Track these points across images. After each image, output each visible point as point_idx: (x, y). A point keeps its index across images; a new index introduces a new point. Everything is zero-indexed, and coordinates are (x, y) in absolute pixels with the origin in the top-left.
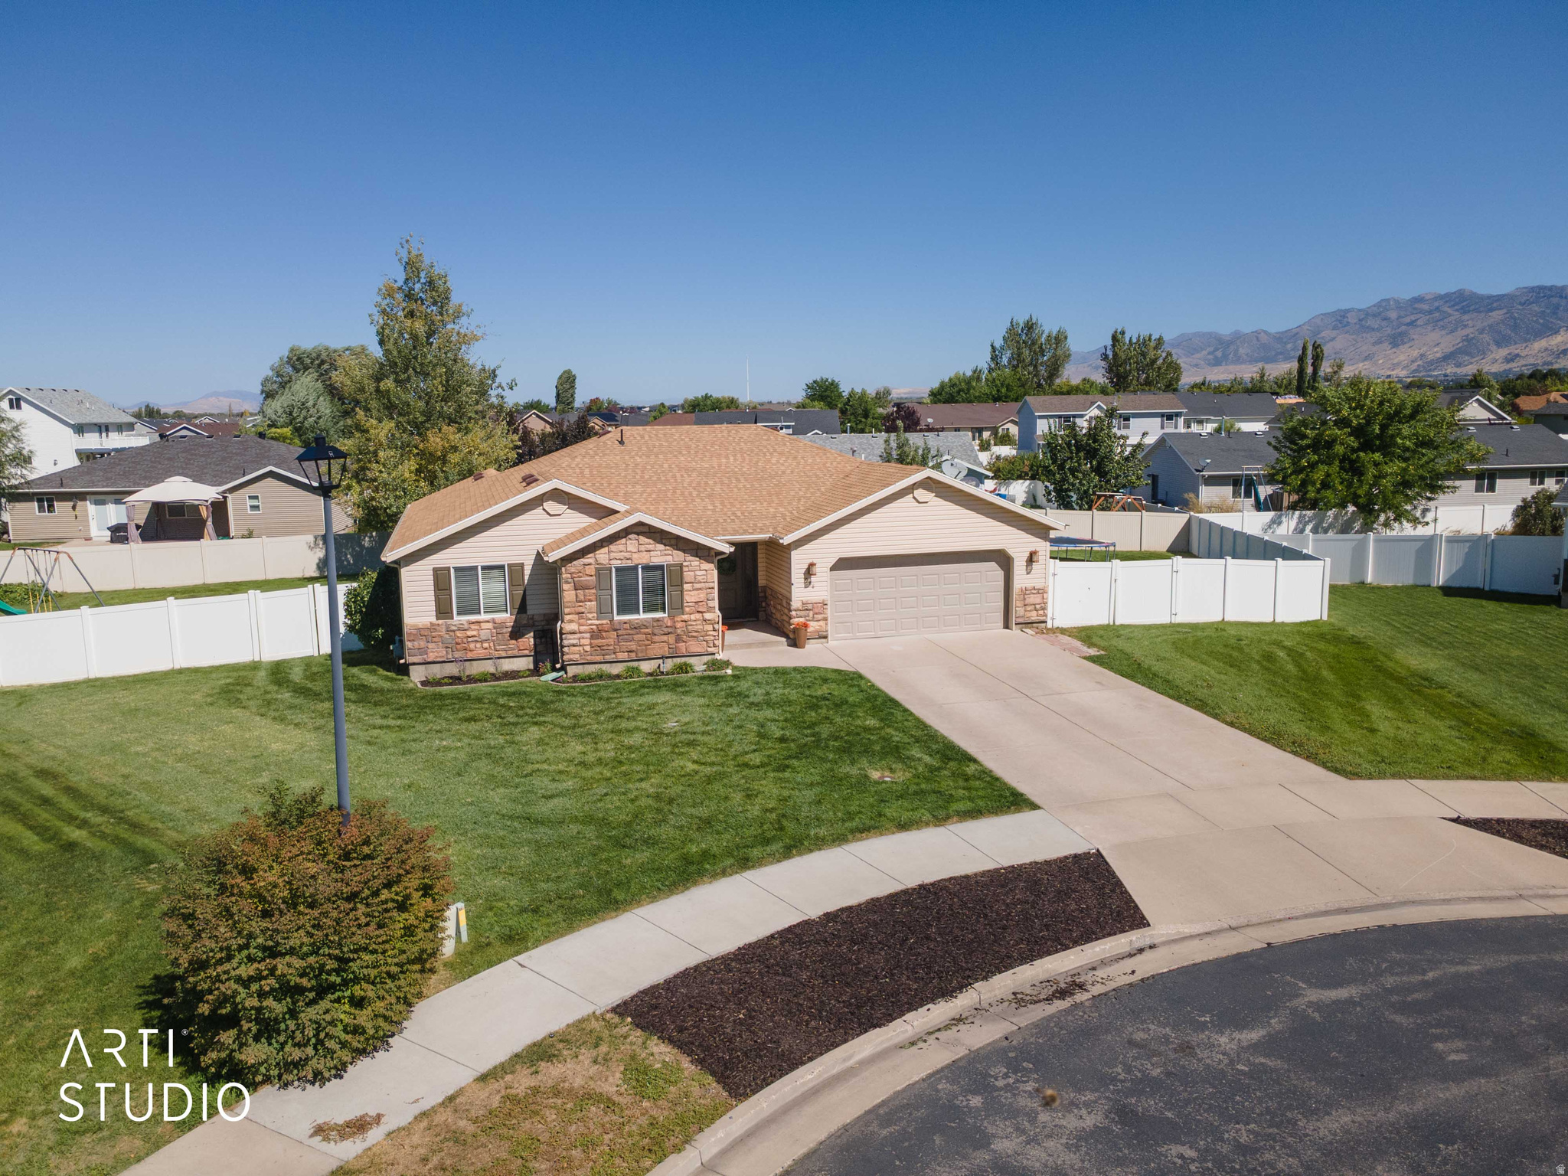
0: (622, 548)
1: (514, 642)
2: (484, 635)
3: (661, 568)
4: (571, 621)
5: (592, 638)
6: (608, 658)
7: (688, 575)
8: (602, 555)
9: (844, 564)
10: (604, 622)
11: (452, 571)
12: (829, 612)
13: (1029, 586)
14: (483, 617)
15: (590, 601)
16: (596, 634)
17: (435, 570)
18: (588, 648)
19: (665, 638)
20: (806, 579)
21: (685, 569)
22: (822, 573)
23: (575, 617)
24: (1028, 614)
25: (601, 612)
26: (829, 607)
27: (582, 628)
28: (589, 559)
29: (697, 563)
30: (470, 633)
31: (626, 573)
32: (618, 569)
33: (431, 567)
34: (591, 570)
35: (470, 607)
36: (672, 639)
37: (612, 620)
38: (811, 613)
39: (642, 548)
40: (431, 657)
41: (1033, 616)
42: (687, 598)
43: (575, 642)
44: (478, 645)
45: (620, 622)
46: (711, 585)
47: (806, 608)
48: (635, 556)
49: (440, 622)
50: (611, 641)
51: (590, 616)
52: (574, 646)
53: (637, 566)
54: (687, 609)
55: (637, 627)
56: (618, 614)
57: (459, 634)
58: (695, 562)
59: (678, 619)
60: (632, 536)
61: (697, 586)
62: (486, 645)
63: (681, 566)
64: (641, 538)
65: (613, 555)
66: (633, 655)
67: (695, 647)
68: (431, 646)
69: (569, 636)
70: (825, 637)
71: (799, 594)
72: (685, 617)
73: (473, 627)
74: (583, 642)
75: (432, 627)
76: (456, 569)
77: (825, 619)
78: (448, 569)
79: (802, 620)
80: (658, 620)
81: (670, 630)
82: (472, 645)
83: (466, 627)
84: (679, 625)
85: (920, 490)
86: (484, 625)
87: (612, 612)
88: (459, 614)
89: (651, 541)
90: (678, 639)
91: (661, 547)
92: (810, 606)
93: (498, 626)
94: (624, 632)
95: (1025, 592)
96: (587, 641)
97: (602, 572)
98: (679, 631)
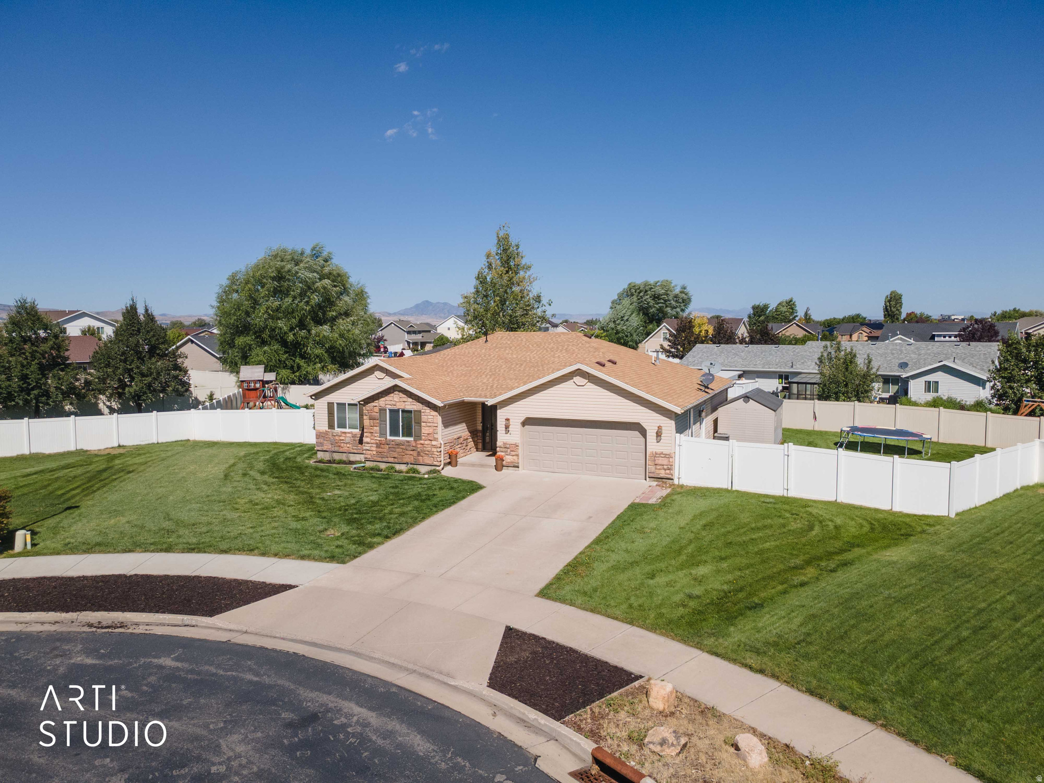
0: (391, 398)
1: (360, 445)
2: (348, 440)
3: (410, 412)
4: (367, 437)
5: (377, 447)
6: (384, 460)
7: (424, 418)
8: (382, 402)
9: (528, 422)
10: (382, 439)
11: (335, 405)
12: (520, 452)
13: (659, 451)
14: (347, 430)
15: (376, 426)
16: (379, 445)
17: (329, 403)
18: (375, 453)
19: (412, 452)
20: (506, 428)
21: (422, 414)
22: (516, 426)
23: (369, 435)
24: (658, 471)
25: (382, 433)
26: (520, 448)
27: (372, 441)
28: (375, 403)
29: (429, 411)
30: (342, 438)
31: (394, 412)
32: (391, 411)
33: (326, 402)
34: (377, 410)
35: (342, 425)
36: (415, 453)
37: (386, 439)
38: (509, 450)
39: (401, 400)
40: (325, 448)
41: (662, 474)
42: (423, 431)
43: (368, 448)
44: (345, 445)
45: (390, 440)
46: (436, 425)
47: (506, 446)
48: (398, 404)
49: (329, 430)
50: (385, 450)
51: (376, 435)
52: (368, 450)
53: (399, 409)
54: (423, 437)
55: (399, 444)
56: (390, 435)
57: (337, 438)
58: (428, 410)
59: (418, 442)
60: (396, 392)
61: (429, 424)
62: (348, 445)
63: (420, 412)
64: (400, 394)
65: (387, 402)
66: (396, 460)
67: (428, 460)
68: (325, 442)
69: (366, 445)
70: (518, 467)
71: (502, 438)
72: (422, 442)
73: (343, 435)
74: (373, 449)
75: (327, 432)
76: (338, 404)
77: (517, 455)
78: (333, 403)
79: (503, 454)
80: (408, 442)
81: (414, 448)
82: (342, 445)
83: (340, 434)
84: (419, 446)
85: (578, 377)
86: (348, 435)
87: (386, 434)
88: (338, 427)
89: (405, 396)
90: (419, 454)
91: (410, 400)
92: (508, 446)
93: (354, 436)
94: (392, 446)
95: (656, 455)
96: (374, 449)
97: (382, 410)
98: (419, 450)
